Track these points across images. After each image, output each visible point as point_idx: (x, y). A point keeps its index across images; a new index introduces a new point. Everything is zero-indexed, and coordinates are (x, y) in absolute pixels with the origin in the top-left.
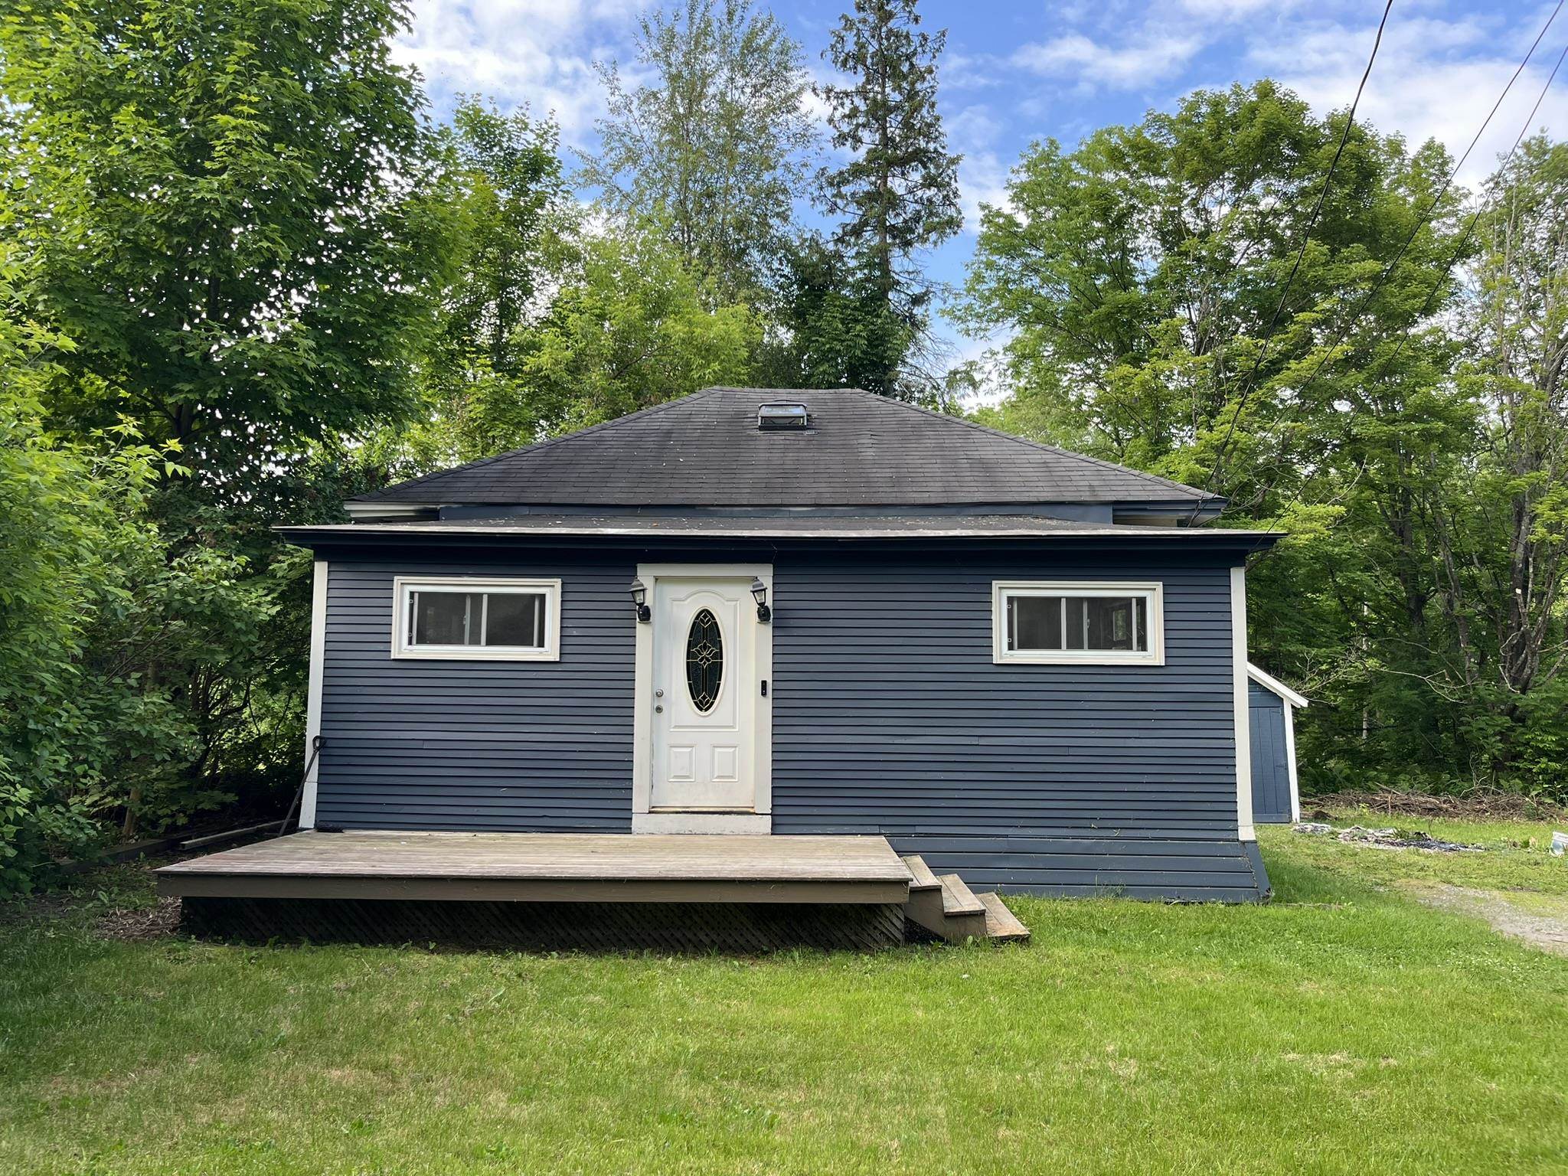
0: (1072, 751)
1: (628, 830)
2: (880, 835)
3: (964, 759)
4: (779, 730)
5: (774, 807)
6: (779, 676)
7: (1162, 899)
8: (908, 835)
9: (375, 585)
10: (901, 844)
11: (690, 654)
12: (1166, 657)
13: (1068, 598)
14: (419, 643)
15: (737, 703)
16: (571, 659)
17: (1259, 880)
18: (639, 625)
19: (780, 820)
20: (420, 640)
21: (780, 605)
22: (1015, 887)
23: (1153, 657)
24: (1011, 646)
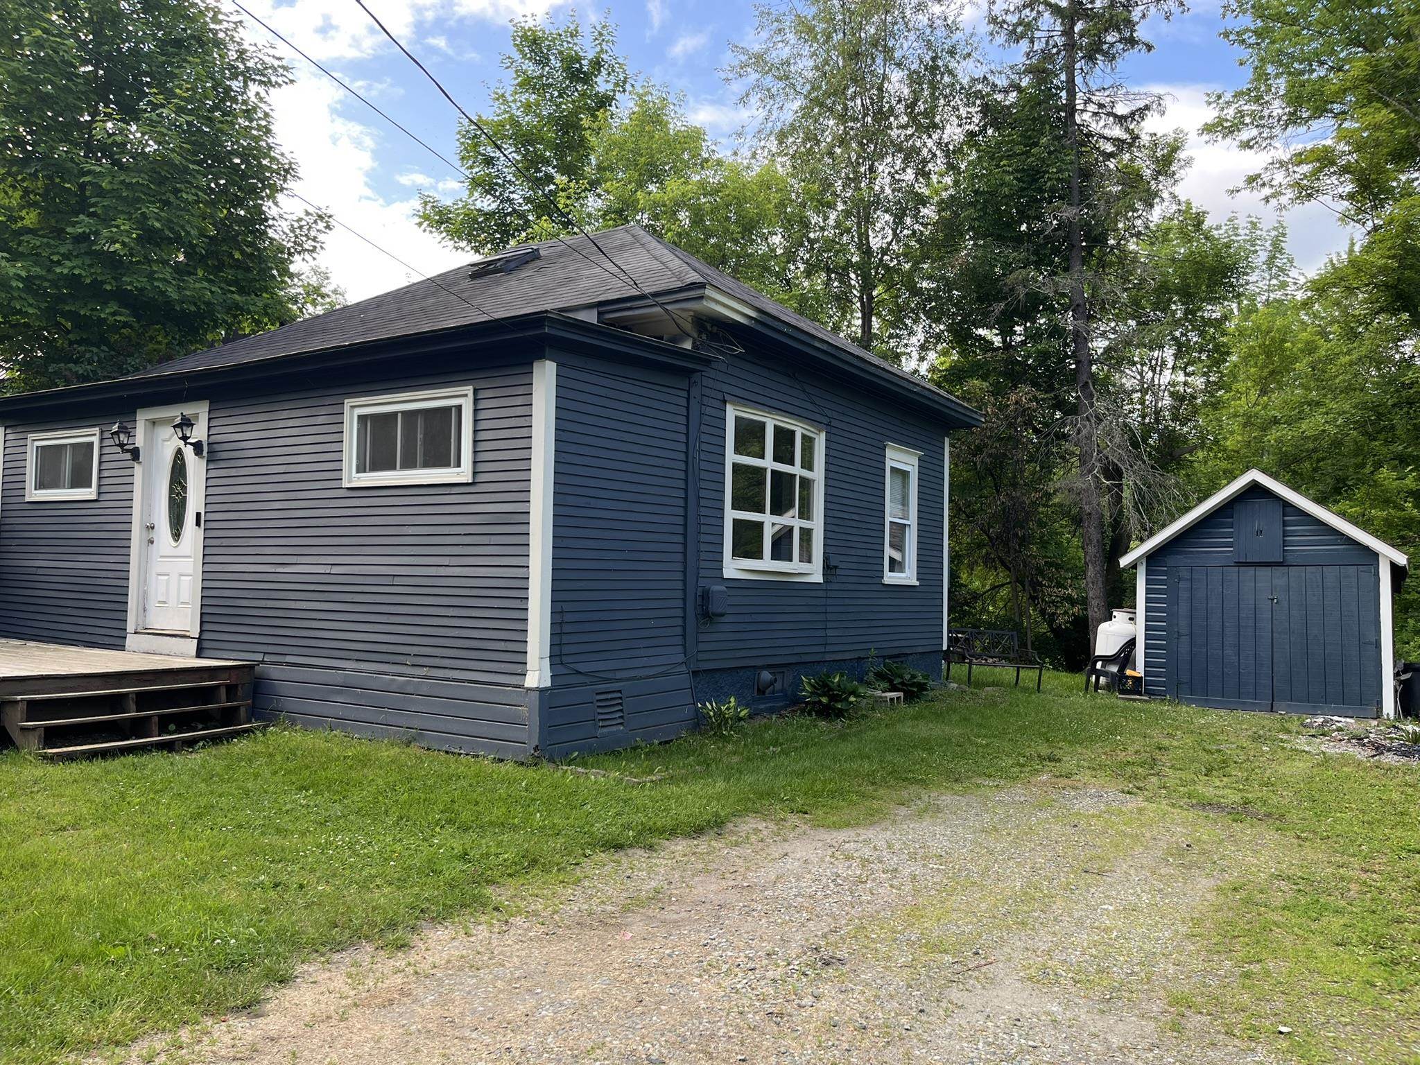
0: (397, 581)
1: (122, 648)
2: (263, 662)
3: (321, 588)
4: (208, 559)
5: (202, 631)
6: (210, 508)
7: (446, 747)
8: (281, 664)
9: (22, 442)
10: (274, 672)
11: (171, 490)
12: (475, 473)
13: (404, 413)
14: (40, 488)
15: (192, 534)
16: (103, 497)
17: (530, 735)
18: (136, 465)
19: (206, 644)
20: (41, 485)
21: (213, 439)
22: (341, 722)
23: (462, 473)
24: (361, 469)
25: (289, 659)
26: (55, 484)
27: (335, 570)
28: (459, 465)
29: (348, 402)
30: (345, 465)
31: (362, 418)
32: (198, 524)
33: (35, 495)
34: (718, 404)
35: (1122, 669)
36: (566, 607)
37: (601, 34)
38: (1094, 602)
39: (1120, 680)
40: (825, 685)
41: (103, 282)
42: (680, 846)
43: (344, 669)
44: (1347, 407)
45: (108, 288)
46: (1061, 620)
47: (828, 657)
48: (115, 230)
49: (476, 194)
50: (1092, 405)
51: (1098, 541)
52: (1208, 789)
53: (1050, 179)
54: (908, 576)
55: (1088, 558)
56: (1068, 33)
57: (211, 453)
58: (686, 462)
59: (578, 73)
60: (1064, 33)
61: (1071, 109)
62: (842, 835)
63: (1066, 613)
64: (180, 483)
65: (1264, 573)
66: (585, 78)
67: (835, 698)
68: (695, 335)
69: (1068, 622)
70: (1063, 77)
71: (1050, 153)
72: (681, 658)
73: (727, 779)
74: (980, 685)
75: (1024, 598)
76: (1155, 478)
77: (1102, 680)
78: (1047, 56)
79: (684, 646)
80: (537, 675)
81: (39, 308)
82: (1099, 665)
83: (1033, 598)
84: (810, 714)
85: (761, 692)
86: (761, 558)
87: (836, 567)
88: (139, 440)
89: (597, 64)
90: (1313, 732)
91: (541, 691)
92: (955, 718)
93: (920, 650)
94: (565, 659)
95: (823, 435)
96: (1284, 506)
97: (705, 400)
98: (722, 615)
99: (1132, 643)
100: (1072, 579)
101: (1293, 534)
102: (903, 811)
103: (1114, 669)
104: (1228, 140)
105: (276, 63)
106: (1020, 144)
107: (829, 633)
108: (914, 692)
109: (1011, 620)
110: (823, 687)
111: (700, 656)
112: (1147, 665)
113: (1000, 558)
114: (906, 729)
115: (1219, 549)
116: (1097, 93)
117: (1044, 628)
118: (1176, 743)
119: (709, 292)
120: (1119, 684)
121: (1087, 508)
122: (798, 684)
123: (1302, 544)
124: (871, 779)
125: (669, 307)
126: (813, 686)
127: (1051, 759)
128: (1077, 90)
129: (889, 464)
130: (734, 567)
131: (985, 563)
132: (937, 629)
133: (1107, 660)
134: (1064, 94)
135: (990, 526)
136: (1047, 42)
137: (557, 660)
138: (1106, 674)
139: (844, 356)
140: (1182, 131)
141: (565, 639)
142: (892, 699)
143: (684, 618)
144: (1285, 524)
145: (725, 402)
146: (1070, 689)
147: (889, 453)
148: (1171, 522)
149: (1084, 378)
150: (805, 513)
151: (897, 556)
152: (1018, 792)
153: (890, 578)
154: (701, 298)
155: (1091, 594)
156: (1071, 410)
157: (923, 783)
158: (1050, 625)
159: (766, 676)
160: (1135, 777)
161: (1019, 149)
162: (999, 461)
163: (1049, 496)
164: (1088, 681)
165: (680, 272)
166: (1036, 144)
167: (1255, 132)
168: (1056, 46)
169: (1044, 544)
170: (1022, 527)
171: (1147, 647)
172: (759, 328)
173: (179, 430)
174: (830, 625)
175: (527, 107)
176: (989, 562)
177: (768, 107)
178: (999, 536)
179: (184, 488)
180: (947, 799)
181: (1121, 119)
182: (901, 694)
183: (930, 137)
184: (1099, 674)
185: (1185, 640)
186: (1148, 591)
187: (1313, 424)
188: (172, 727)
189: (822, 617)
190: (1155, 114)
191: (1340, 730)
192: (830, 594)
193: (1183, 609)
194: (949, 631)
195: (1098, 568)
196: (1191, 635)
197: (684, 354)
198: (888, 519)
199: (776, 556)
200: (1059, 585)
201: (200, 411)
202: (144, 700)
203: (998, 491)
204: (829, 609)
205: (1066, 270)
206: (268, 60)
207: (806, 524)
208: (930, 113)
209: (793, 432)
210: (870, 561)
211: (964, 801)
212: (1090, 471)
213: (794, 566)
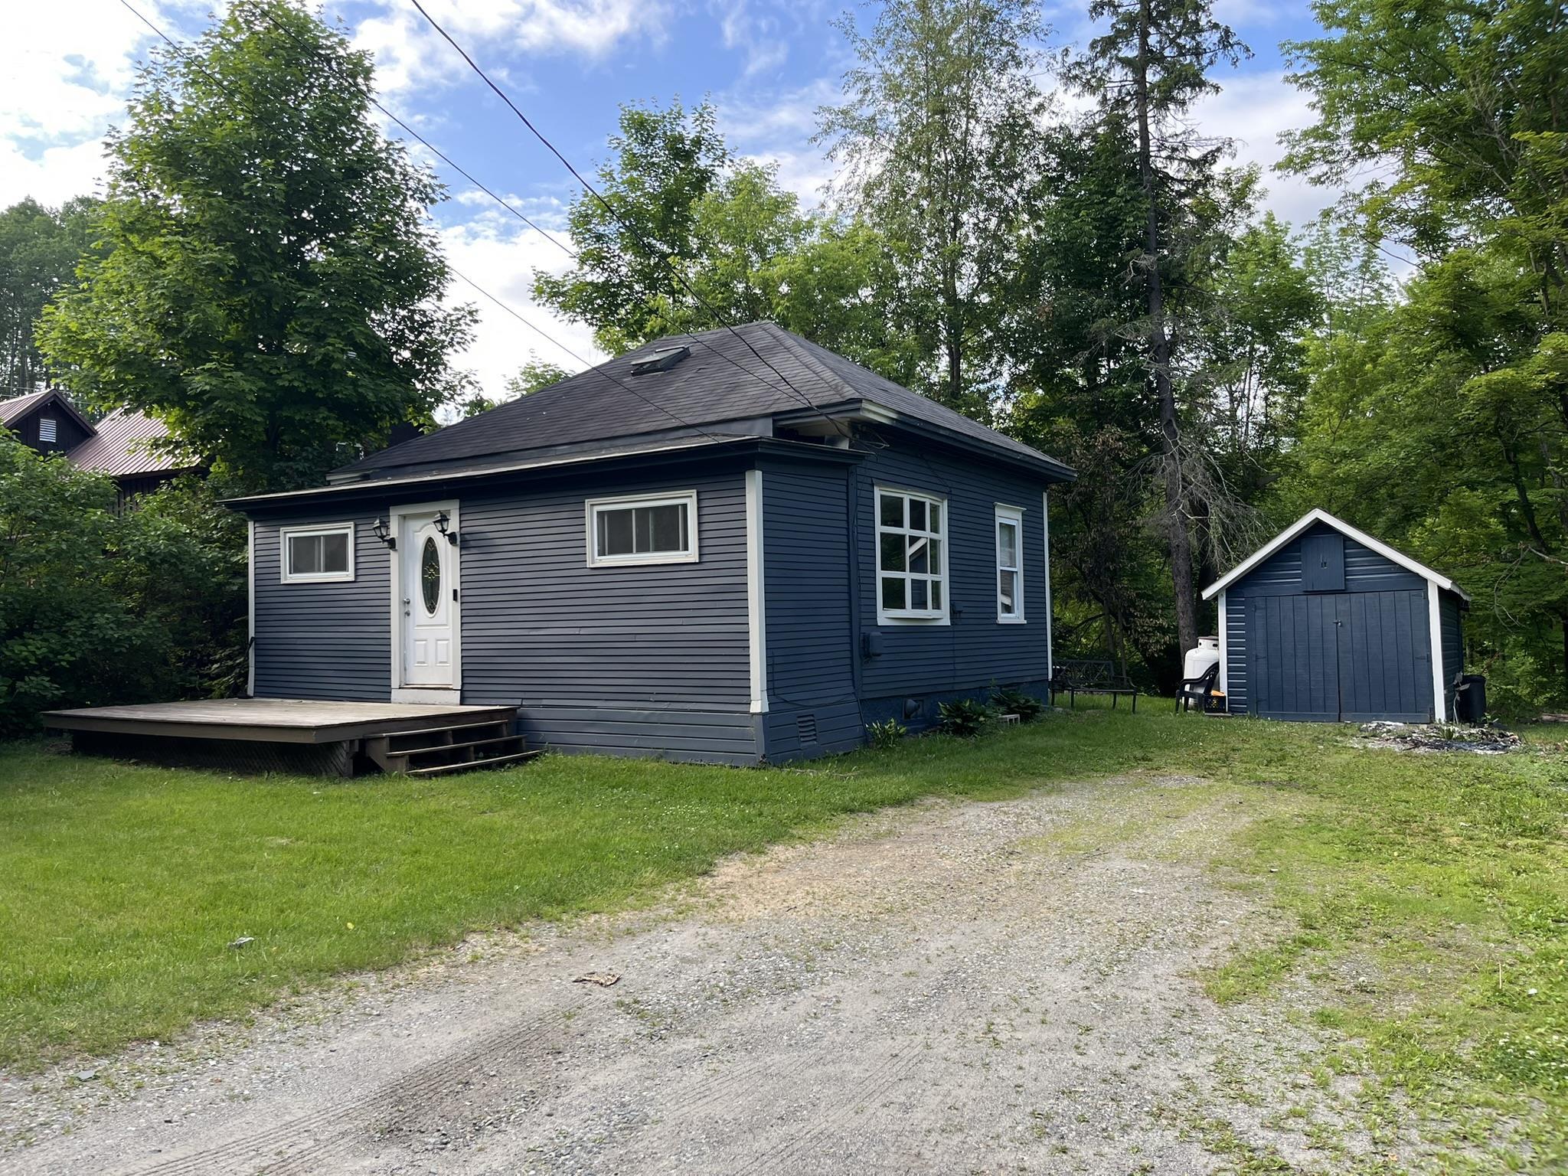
1: (388, 700)
2: (522, 706)
3: (571, 646)
4: (465, 627)
5: (463, 684)
6: (465, 585)
7: (689, 761)
8: (538, 706)
9: (275, 534)
10: (533, 713)
11: (424, 572)
12: (700, 555)
13: (637, 510)
14: (295, 572)
15: (448, 607)
16: (360, 579)
17: (758, 747)
18: (392, 552)
19: (467, 694)
20: (296, 568)
21: (464, 530)
22: (596, 748)
23: (691, 555)
24: (602, 553)
25: (545, 702)
26: (310, 568)
27: (583, 631)
28: (686, 548)
29: (588, 502)
30: (588, 550)
31: (600, 514)
32: (455, 599)
33: (289, 578)
34: (869, 487)
35: (1208, 691)
36: (777, 652)
37: (701, 115)
38: (1185, 631)
39: (1206, 701)
40: (958, 709)
41: (316, 391)
42: (891, 812)
43: (595, 707)
44: (1409, 441)
45: (321, 396)
46: (1153, 648)
47: (957, 687)
48: (330, 348)
49: (586, 268)
50: (1176, 444)
51: (1186, 572)
52: (1264, 773)
53: (1127, 227)
54: (1017, 617)
55: (1177, 589)
56: (1140, 80)
57: (462, 541)
58: (848, 536)
59: (681, 152)
60: (1135, 81)
61: (1145, 155)
62: (996, 805)
63: (1158, 642)
64: (432, 566)
65: (1329, 600)
66: (688, 156)
67: (966, 719)
68: (850, 435)
69: (1161, 650)
70: (1136, 126)
71: (1126, 202)
72: (851, 690)
73: (905, 774)
74: (1083, 709)
75: (1116, 628)
76: (1238, 511)
77: (1191, 701)
78: (1120, 103)
79: (853, 680)
80: (758, 704)
81: (262, 416)
82: (1187, 688)
83: (1126, 629)
84: (947, 732)
85: (907, 716)
86: (904, 608)
87: (960, 612)
88: (394, 531)
89: (697, 142)
90: (1367, 734)
91: (763, 715)
92: (1065, 733)
93: (1030, 679)
94: (777, 691)
95: (946, 503)
96: (1344, 541)
97: (860, 486)
98: (879, 655)
99: (1216, 667)
100: (1163, 609)
101: (1353, 564)
102: (1035, 792)
103: (1201, 691)
104: (1300, 175)
105: (433, 182)
106: (1097, 192)
107: (958, 667)
108: (1028, 714)
109: (1106, 651)
110: (957, 710)
111: (865, 688)
112: (1229, 685)
113: (1092, 591)
114: (1026, 741)
115: (1291, 579)
116: (1170, 140)
117: (1138, 657)
118: (1247, 746)
119: (865, 405)
120: (1208, 704)
121: (1175, 542)
122: (935, 710)
123: (1361, 574)
124: (1007, 773)
125: (831, 417)
126: (948, 710)
127: (1143, 759)
128: (1151, 137)
129: (998, 520)
130: (885, 617)
131: (1079, 597)
132: (1043, 660)
133: (1194, 683)
134: (1137, 142)
135: (1082, 561)
136: (1120, 92)
137: (771, 692)
138: (1193, 695)
139: (961, 438)
140: (1256, 165)
141: (776, 676)
142: (1011, 720)
143: (852, 658)
144: (1346, 556)
145: (873, 485)
146: (1162, 710)
147: (998, 512)
148: (1254, 552)
149: (1168, 415)
150: (935, 570)
151: (1007, 601)
152: (1120, 779)
153: (1003, 618)
154: (858, 409)
155: (1182, 623)
156: (1157, 447)
157: (1047, 776)
158: (1144, 652)
159: (911, 703)
160: (1209, 767)
161: (1097, 198)
162: (1088, 498)
163: (1138, 529)
164: (1178, 703)
165: (837, 385)
166: (1113, 194)
167: (1325, 168)
168: (1129, 93)
169: (1134, 576)
170: (1113, 561)
171: (1229, 669)
172: (899, 426)
173: (438, 525)
174: (957, 660)
175: (631, 183)
176: (1082, 596)
177: (855, 160)
178: (1091, 571)
179: (437, 571)
180: (1066, 784)
181: (1193, 163)
182: (1018, 716)
183: (1012, 186)
184: (1187, 696)
185: (1262, 662)
186: (1228, 620)
187: (1378, 458)
188: (481, 755)
189: (950, 654)
190: (1227, 156)
191: (1389, 731)
192: (957, 634)
193: (1260, 634)
194: (1053, 664)
195: (1187, 598)
196: (1267, 658)
197: (843, 453)
198: (999, 568)
199: (915, 606)
200: (1151, 616)
201: (453, 510)
202: (459, 735)
203: (1088, 526)
204: (957, 647)
205: (1147, 312)
206: (426, 180)
207: (935, 578)
208: (1010, 163)
209: (923, 504)
210: (985, 605)
211: (1079, 786)
212: (1177, 505)
213: (929, 613)
